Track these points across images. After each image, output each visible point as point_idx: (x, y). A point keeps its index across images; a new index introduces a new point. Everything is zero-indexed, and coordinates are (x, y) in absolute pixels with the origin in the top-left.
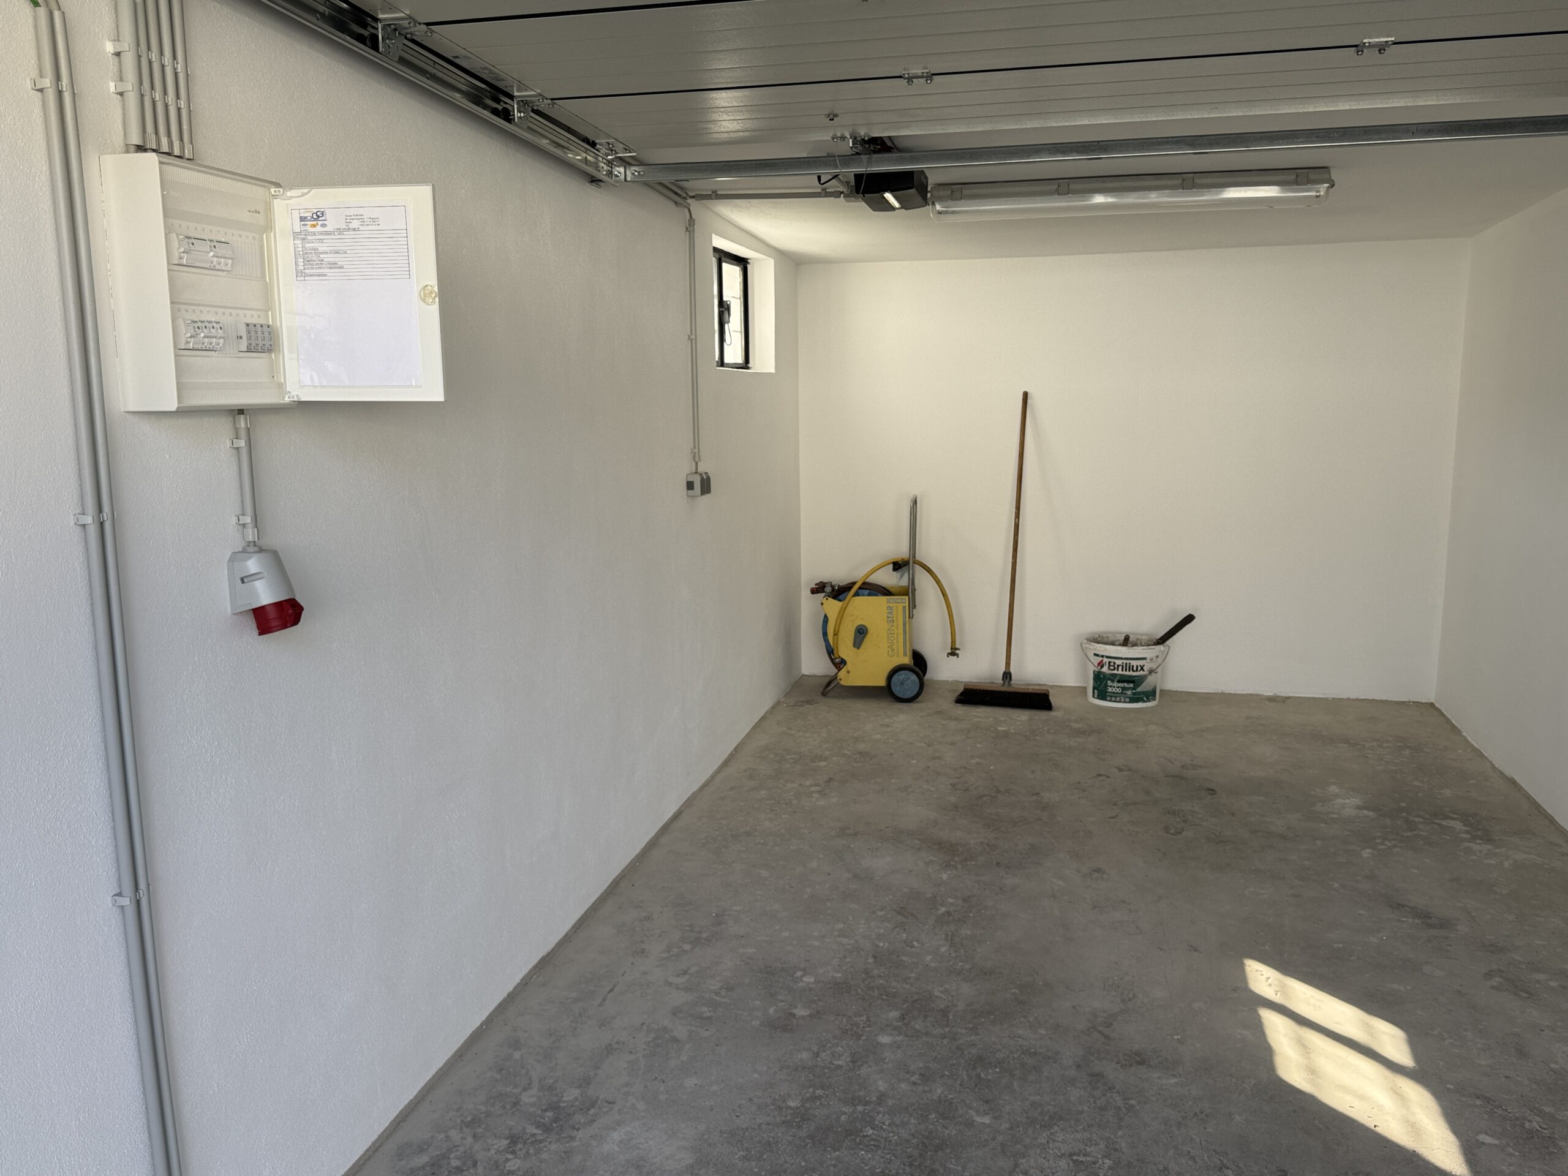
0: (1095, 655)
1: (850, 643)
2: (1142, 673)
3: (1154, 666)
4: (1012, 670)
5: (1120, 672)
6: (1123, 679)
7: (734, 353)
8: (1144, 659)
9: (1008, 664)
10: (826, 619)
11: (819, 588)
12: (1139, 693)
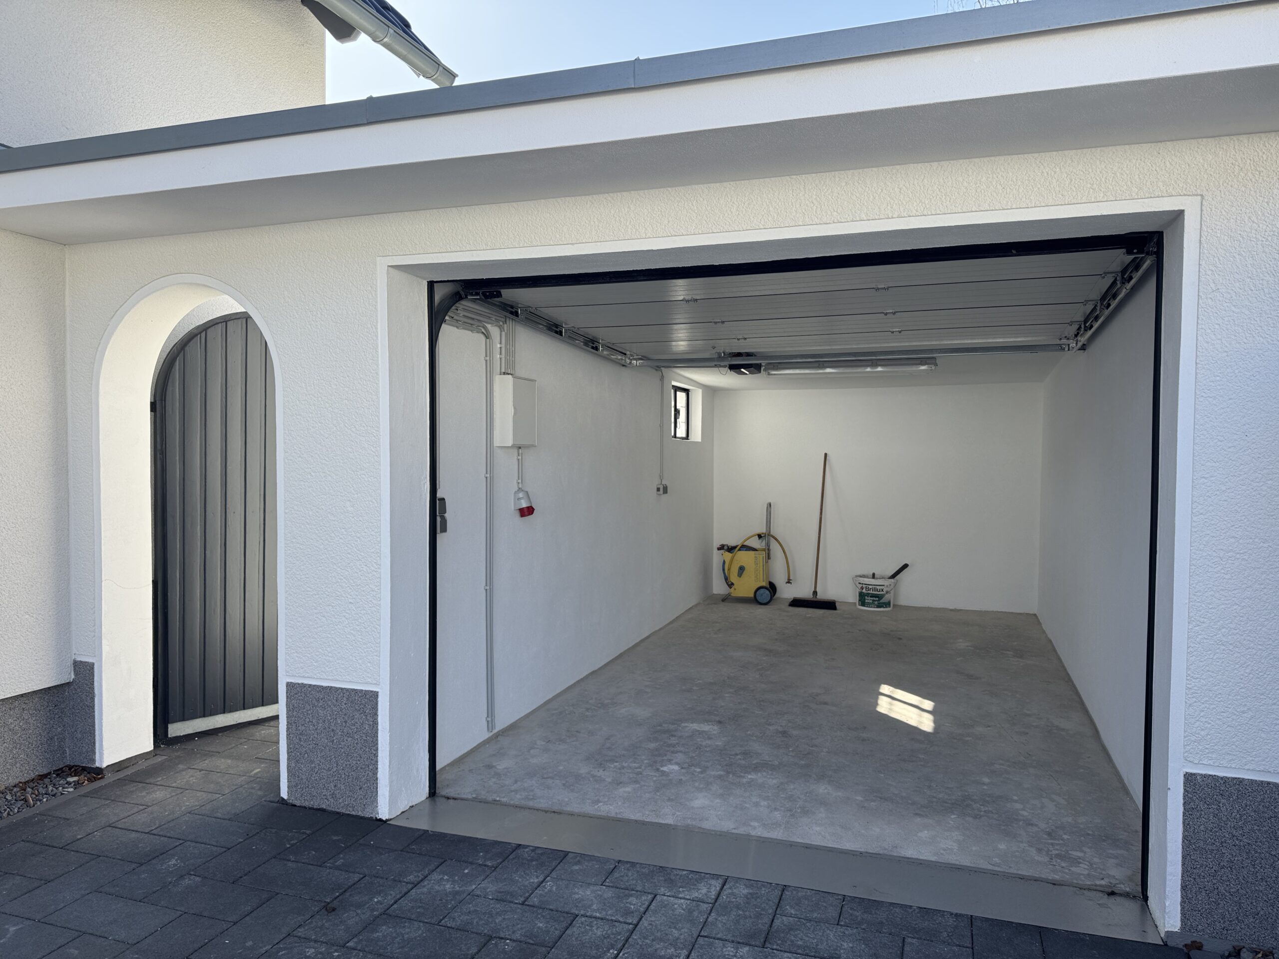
0: (860, 583)
1: (736, 574)
2: (882, 593)
3: (888, 589)
4: (817, 590)
5: (871, 592)
6: (873, 596)
7: (681, 432)
8: (884, 585)
9: (815, 587)
10: (724, 561)
11: (721, 548)
12: (881, 603)
